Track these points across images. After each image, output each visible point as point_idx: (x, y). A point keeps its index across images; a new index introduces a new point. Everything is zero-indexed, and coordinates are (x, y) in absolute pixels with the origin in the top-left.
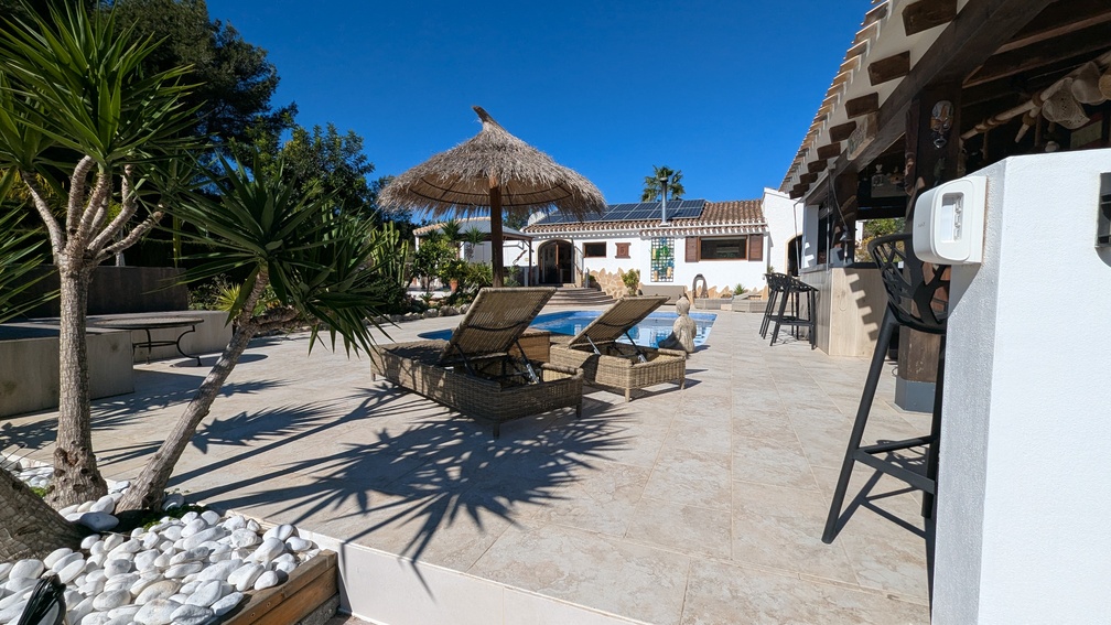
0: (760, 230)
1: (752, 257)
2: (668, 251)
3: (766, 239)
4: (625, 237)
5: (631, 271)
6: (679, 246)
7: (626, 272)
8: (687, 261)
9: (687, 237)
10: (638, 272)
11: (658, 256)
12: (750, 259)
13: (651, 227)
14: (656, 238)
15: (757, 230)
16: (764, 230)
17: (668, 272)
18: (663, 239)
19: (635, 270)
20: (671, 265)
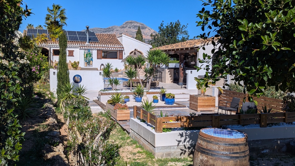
0: (122, 49)
1: (120, 58)
2: (91, 55)
3: (123, 52)
4: (72, 48)
5: (75, 62)
6: (95, 53)
7: (73, 62)
8: (98, 58)
9: (98, 50)
10: (78, 63)
11: (87, 56)
12: (119, 59)
13: (83, 45)
14: (86, 49)
15: (121, 49)
16: (123, 49)
17: (91, 63)
18: (89, 50)
19: (77, 61)
20: (92, 60)
